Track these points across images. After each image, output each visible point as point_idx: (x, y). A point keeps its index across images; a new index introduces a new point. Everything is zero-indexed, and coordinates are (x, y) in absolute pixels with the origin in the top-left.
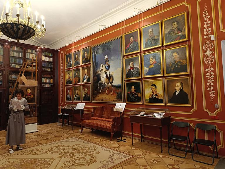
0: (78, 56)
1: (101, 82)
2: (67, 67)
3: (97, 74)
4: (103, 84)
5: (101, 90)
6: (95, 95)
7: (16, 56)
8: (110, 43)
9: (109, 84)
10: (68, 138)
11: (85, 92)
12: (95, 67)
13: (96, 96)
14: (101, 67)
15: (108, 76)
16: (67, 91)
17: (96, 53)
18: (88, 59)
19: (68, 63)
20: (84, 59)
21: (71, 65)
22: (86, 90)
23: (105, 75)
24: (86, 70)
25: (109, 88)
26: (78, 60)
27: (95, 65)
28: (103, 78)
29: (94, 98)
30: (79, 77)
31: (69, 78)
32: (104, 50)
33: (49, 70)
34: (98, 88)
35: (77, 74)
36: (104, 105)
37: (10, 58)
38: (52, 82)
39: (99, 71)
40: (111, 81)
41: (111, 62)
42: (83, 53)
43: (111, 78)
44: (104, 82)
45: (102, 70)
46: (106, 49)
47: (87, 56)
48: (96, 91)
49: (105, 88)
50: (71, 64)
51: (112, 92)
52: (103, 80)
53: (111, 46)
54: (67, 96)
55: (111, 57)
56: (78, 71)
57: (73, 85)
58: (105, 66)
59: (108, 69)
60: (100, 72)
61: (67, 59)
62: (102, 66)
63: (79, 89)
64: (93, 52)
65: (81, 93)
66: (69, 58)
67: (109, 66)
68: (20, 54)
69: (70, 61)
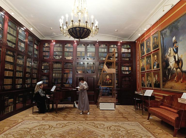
0: (149, 43)
1: (169, 67)
2: (141, 55)
3: (165, 59)
4: (172, 69)
5: (170, 76)
6: (165, 81)
7: (103, 51)
8: (178, 21)
9: (178, 70)
10: (132, 121)
11: (155, 79)
12: (163, 51)
13: (165, 84)
14: (169, 51)
15: (177, 60)
16: (142, 78)
17: (164, 37)
18: (157, 44)
19: (142, 51)
20: (154, 45)
21: (144, 54)
22: (156, 76)
23: (174, 59)
24: (156, 56)
25: (178, 74)
26: (149, 47)
27: (164, 49)
28: (172, 63)
29: (164, 85)
30: (150, 64)
31: (143, 66)
32: (171, 31)
33: (128, 59)
34: (167, 74)
35: (149, 61)
36: (173, 94)
37: (99, 54)
38: (130, 70)
39: (167, 55)
40: (180, 66)
41: (179, 44)
42: (153, 39)
43: (180, 62)
44: (172, 68)
45: (170, 53)
46: (174, 30)
47: (156, 41)
48: (165, 78)
49: (174, 75)
50: (144, 52)
51: (182, 79)
52: (171, 66)
53: (179, 24)
54: (142, 82)
55: (179, 37)
56: (149, 58)
57: (146, 72)
58: (173, 49)
59: (176, 52)
60: (168, 57)
61: (141, 47)
62: (170, 49)
63: (150, 76)
64: (161, 36)
65: (152, 80)
66: (142, 47)
67: (177, 49)
68: (106, 49)
69: (143, 50)
